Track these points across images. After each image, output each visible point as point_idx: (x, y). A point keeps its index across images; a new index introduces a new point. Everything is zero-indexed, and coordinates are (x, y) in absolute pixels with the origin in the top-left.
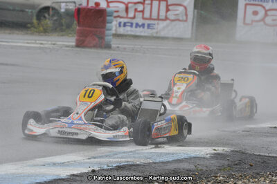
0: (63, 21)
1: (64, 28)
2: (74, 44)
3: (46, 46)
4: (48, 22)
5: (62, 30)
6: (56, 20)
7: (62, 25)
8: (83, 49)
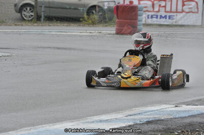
0: (107, 16)
1: (107, 20)
2: (115, 32)
3: (94, 34)
4: (95, 17)
5: (106, 22)
6: (101, 15)
7: (106, 18)
8: (121, 36)
